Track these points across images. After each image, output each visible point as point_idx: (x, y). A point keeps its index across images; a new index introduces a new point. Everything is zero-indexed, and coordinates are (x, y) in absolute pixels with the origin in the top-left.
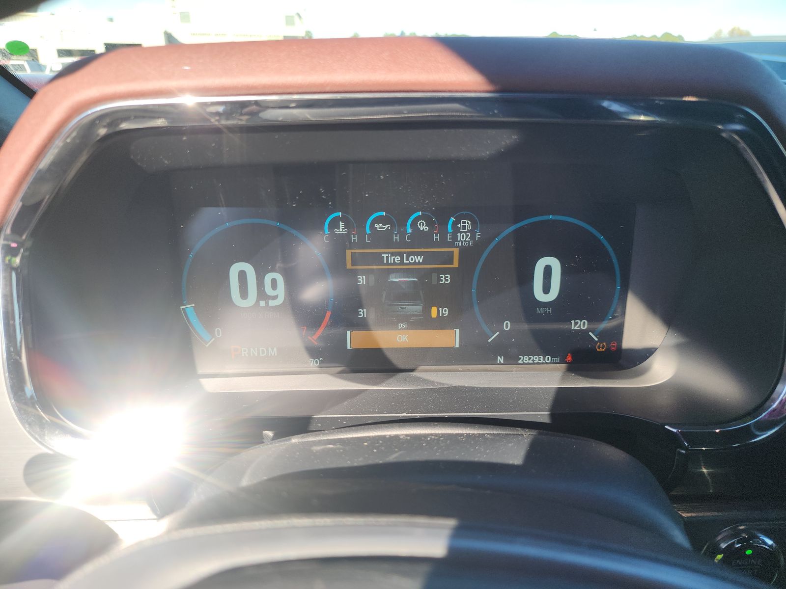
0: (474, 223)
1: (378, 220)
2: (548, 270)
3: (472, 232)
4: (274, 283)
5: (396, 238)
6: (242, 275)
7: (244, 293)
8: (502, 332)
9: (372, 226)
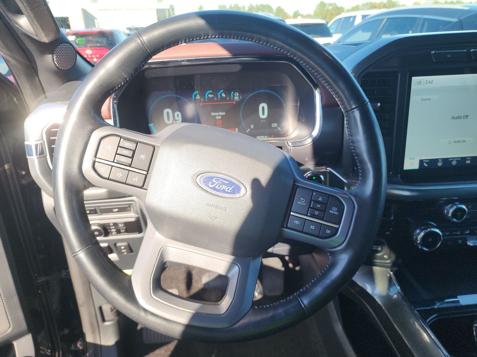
0: (239, 94)
1: (210, 93)
2: (263, 108)
3: (239, 96)
4: (178, 115)
5: (215, 99)
6: (168, 113)
7: (168, 119)
8: (251, 129)
9: (208, 95)
